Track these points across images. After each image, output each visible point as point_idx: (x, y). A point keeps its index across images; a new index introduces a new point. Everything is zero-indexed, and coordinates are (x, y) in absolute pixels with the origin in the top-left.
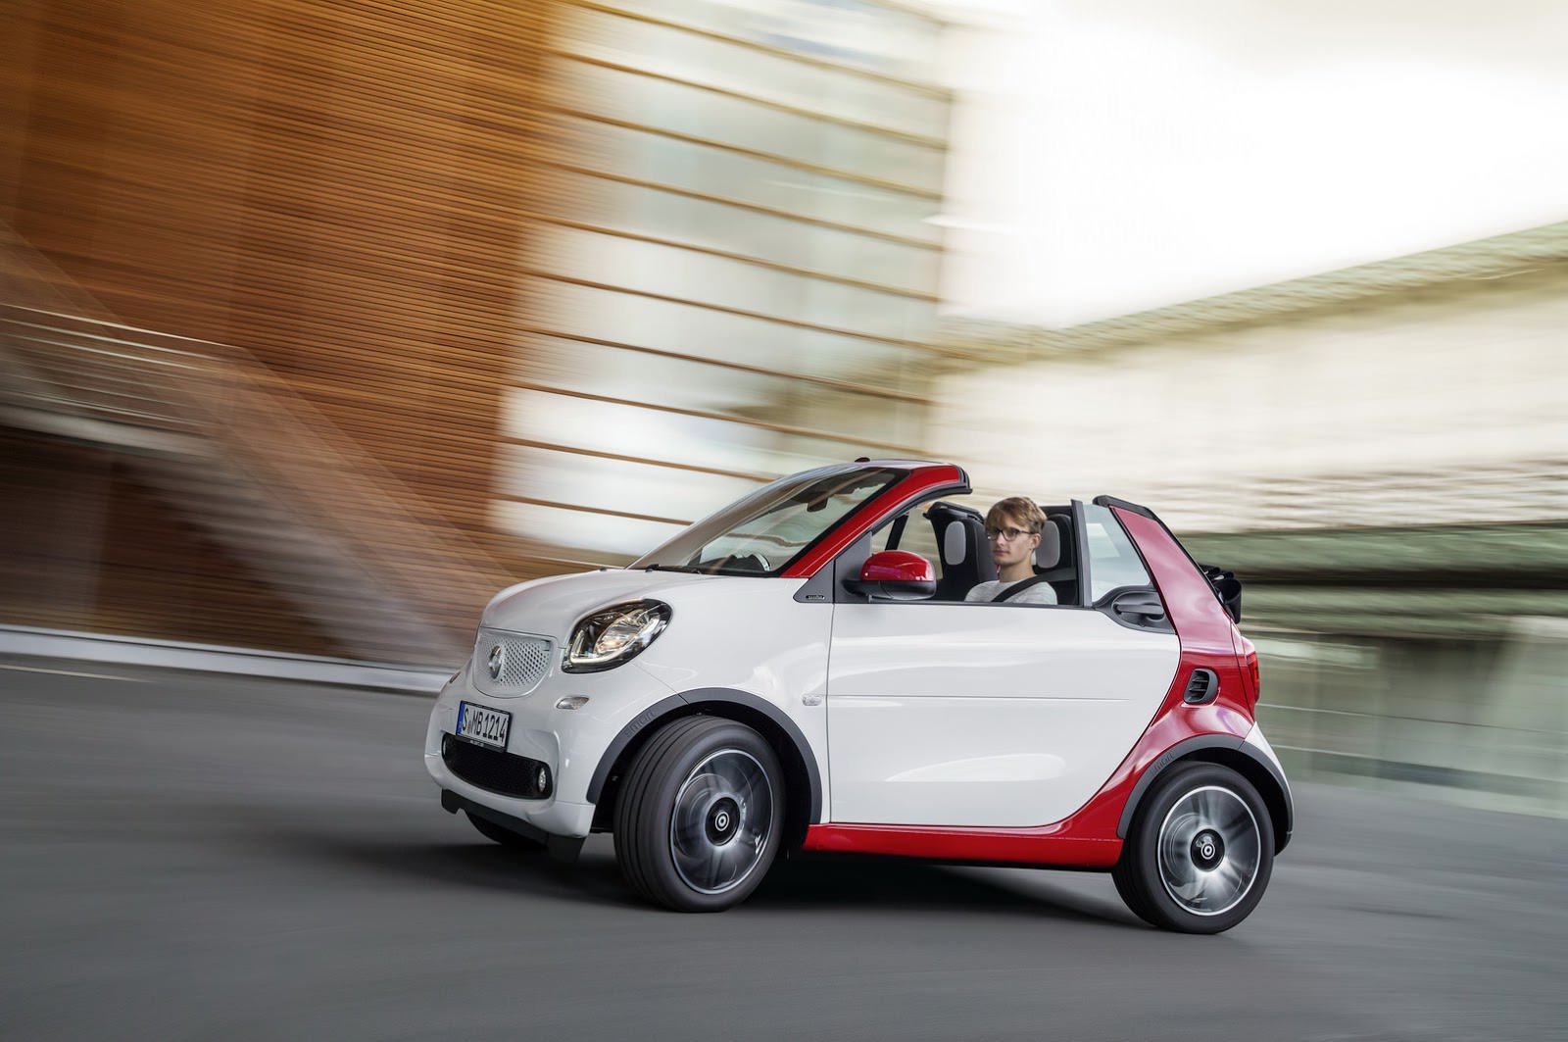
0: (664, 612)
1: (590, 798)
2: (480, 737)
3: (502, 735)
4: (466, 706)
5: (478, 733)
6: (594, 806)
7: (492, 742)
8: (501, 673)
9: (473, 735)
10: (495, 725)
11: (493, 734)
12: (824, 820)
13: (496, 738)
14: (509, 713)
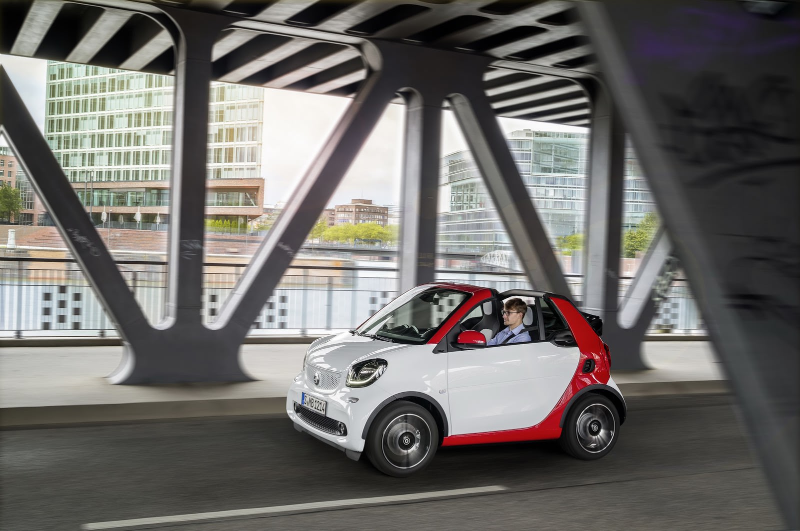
0: (384, 362)
1: (363, 437)
2: (313, 409)
3: (323, 410)
4: (305, 395)
5: (312, 407)
6: (364, 440)
7: (319, 411)
8: (320, 383)
9: (309, 407)
10: (320, 405)
11: (319, 408)
12: (449, 435)
13: (320, 410)
14: (326, 402)
